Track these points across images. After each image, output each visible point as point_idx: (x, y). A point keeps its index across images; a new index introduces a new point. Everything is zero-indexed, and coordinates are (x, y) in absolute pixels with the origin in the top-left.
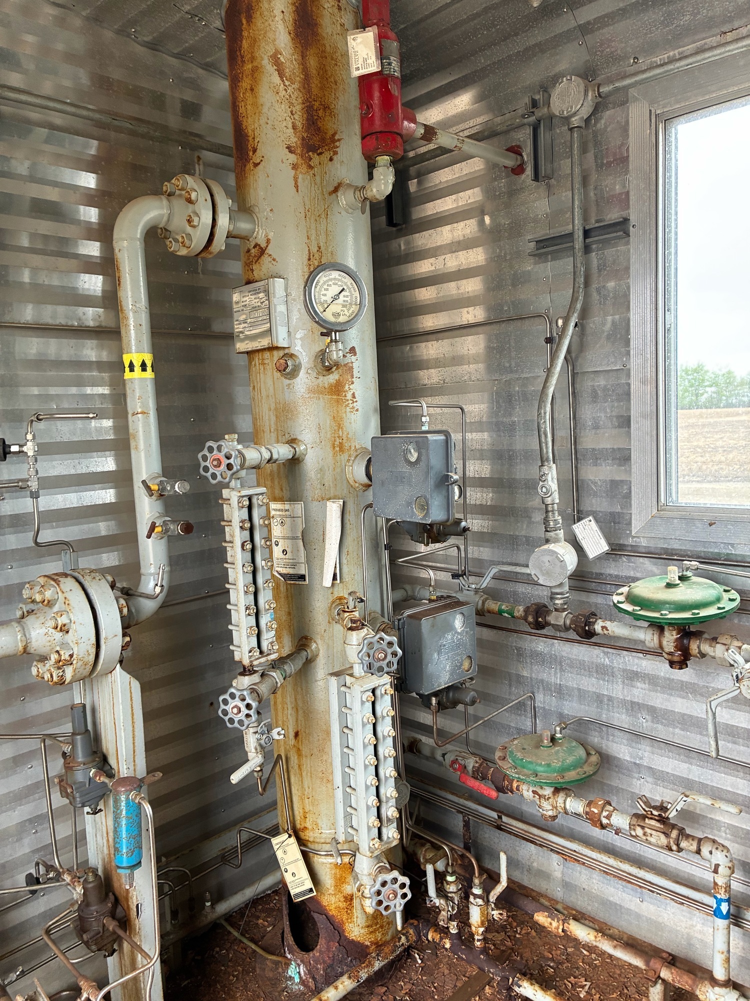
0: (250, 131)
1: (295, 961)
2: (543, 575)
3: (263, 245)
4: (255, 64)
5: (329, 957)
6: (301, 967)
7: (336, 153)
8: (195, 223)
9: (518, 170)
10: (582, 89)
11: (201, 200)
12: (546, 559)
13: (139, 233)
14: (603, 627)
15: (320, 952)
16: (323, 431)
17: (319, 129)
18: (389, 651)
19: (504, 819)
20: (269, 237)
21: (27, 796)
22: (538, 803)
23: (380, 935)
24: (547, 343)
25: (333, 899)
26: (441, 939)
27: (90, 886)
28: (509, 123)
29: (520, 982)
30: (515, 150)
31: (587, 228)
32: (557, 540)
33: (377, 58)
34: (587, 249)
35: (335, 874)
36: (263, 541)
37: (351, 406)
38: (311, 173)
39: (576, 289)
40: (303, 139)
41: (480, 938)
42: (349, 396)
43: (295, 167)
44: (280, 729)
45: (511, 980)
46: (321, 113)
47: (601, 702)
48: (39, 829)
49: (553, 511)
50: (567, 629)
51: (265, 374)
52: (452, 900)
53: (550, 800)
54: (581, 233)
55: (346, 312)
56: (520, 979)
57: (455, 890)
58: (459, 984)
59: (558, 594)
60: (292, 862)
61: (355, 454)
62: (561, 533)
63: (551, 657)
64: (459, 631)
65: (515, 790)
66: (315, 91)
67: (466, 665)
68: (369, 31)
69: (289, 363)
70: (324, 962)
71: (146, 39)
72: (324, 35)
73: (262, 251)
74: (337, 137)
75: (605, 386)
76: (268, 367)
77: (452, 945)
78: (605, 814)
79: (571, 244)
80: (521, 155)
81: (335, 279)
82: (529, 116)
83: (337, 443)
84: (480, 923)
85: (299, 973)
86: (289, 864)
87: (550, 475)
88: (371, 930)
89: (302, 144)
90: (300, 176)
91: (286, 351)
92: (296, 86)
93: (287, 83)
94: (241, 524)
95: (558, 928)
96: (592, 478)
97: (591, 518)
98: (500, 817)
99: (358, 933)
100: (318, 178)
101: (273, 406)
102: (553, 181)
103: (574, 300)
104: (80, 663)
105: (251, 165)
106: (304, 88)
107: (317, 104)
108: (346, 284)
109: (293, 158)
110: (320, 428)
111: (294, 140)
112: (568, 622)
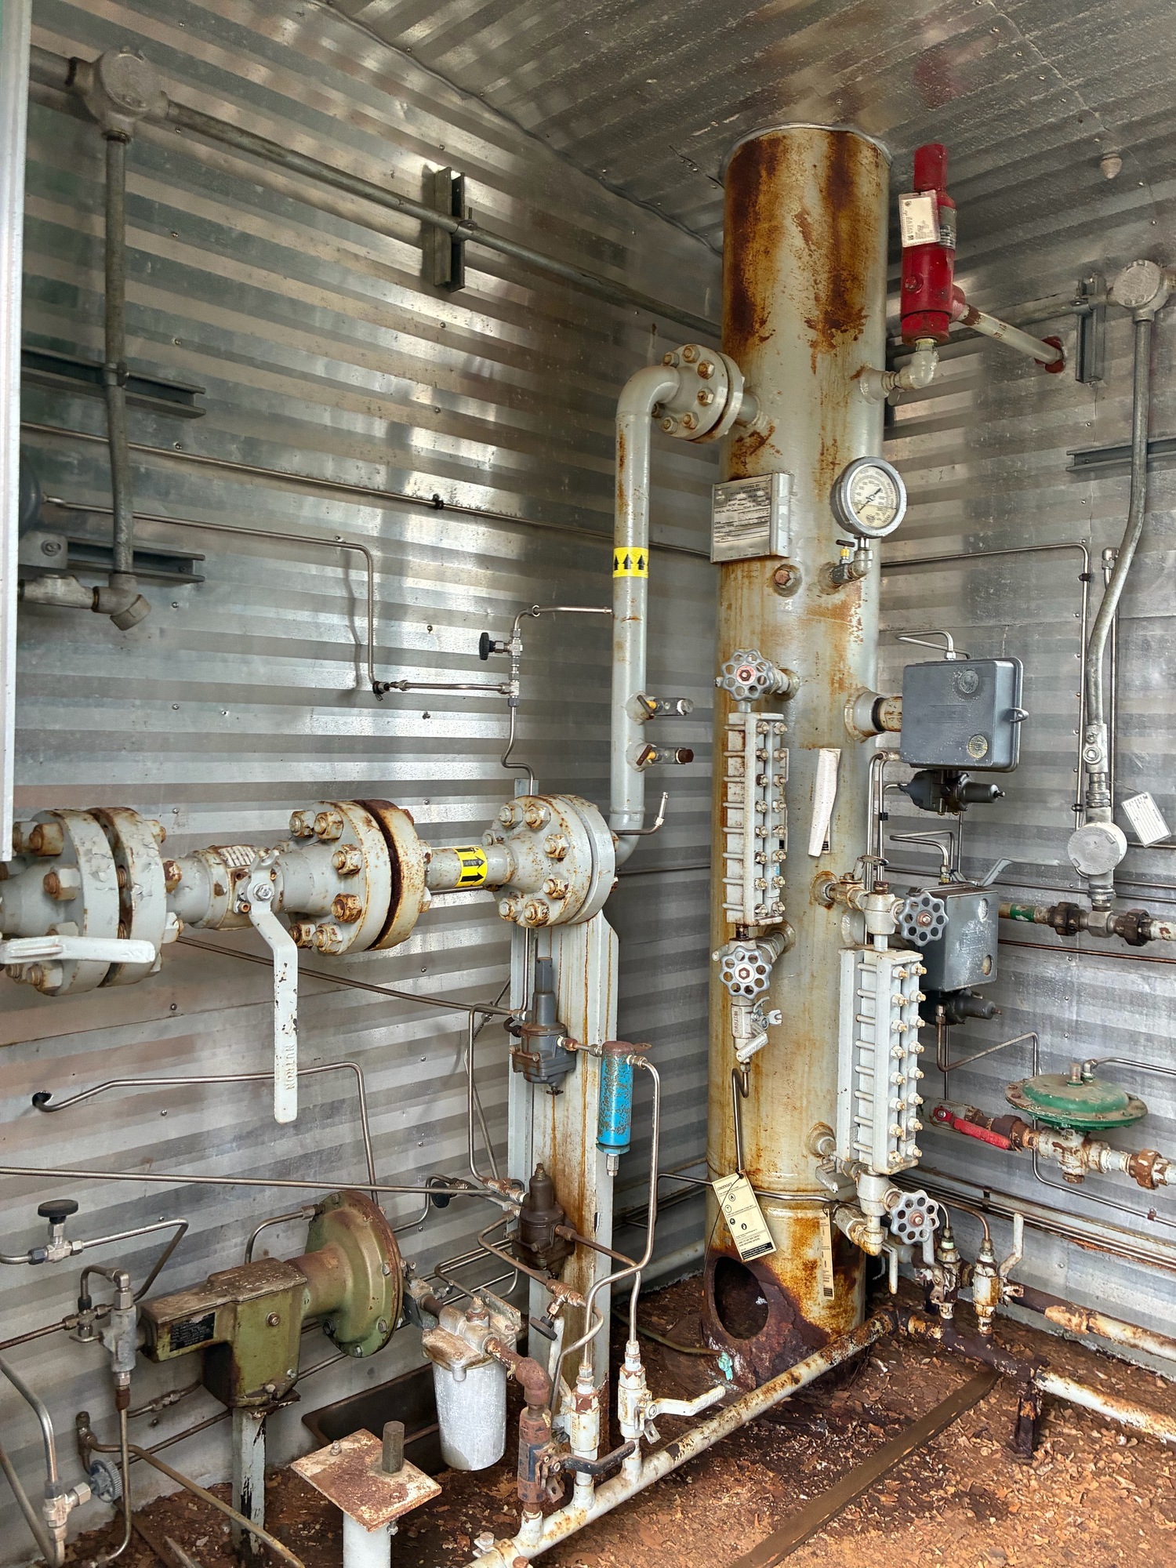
0: (759, 300)
1: (726, 1351)
2: (1086, 860)
3: (764, 434)
4: (774, 223)
5: (779, 1343)
6: (737, 1359)
7: (861, 331)
8: (709, 401)
9: (1056, 367)
10: (1157, 276)
11: (718, 374)
12: (1091, 839)
13: (648, 408)
14: (1162, 930)
15: (768, 1335)
16: (821, 662)
17: (845, 303)
18: (935, 915)
19: (993, 1198)
20: (774, 425)
21: (417, 1096)
22: (1060, 1158)
23: (843, 1321)
24: (1083, 580)
25: (789, 1266)
26: (928, 1328)
27: (540, 1185)
28: (1052, 310)
29: (1044, 1375)
30: (1055, 343)
31: (1151, 440)
32: (1103, 819)
33: (935, 227)
34: (1148, 467)
35: (795, 1232)
36: (776, 778)
37: (856, 634)
38: (834, 352)
39: (1134, 514)
40: (826, 313)
41: (987, 1321)
42: (855, 623)
43: (813, 344)
44: (778, 1011)
45: (1032, 1371)
46: (849, 284)
47: (1136, 1043)
48: (425, 1140)
49: (1099, 782)
50: (1108, 933)
51: (750, 588)
52: (950, 1271)
53: (1079, 1154)
54: (1144, 447)
55: (881, 517)
56: (1044, 1371)
57: (953, 1260)
58: (942, 1398)
59: (1100, 887)
60: (742, 1211)
61: (857, 694)
62: (1108, 811)
63: (1065, 985)
64: (982, 921)
65: (1025, 1144)
66: (845, 259)
67: (986, 964)
68: (925, 196)
69: (792, 575)
70: (772, 1350)
71: (614, 182)
72: (859, 195)
73: (762, 441)
74: (863, 313)
75: (1162, 636)
76: (756, 580)
77: (944, 1334)
78: (1157, 1167)
79: (1130, 459)
80: (1060, 350)
81: (871, 477)
82: (1082, 303)
83: (836, 678)
84: (989, 1300)
85: (733, 1367)
86: (738, 1212)
87: (1100, 736)
88: (834, 1312)
89: (825, 318)
90: (819, 356)
91: (784, 562)
92: (823, 251)
93: (813, 247)
94: (758, 753)
95: (1080, 1325)
96: (1136, 752)
97: (1147, 794)
98: (987, 1195)
99: (817, 1315)
100: (839, 359)
101: (758, 629)
102: (1101, 384)
103: (1130, 526)
104: (574, 898)
105: (756, 340)
106: (833, 254)
107: (845, 273)
108: (882, 483)
109: (812, 334)
110: (817, 658)
111: (816, 314)
112: (1112, 925)
